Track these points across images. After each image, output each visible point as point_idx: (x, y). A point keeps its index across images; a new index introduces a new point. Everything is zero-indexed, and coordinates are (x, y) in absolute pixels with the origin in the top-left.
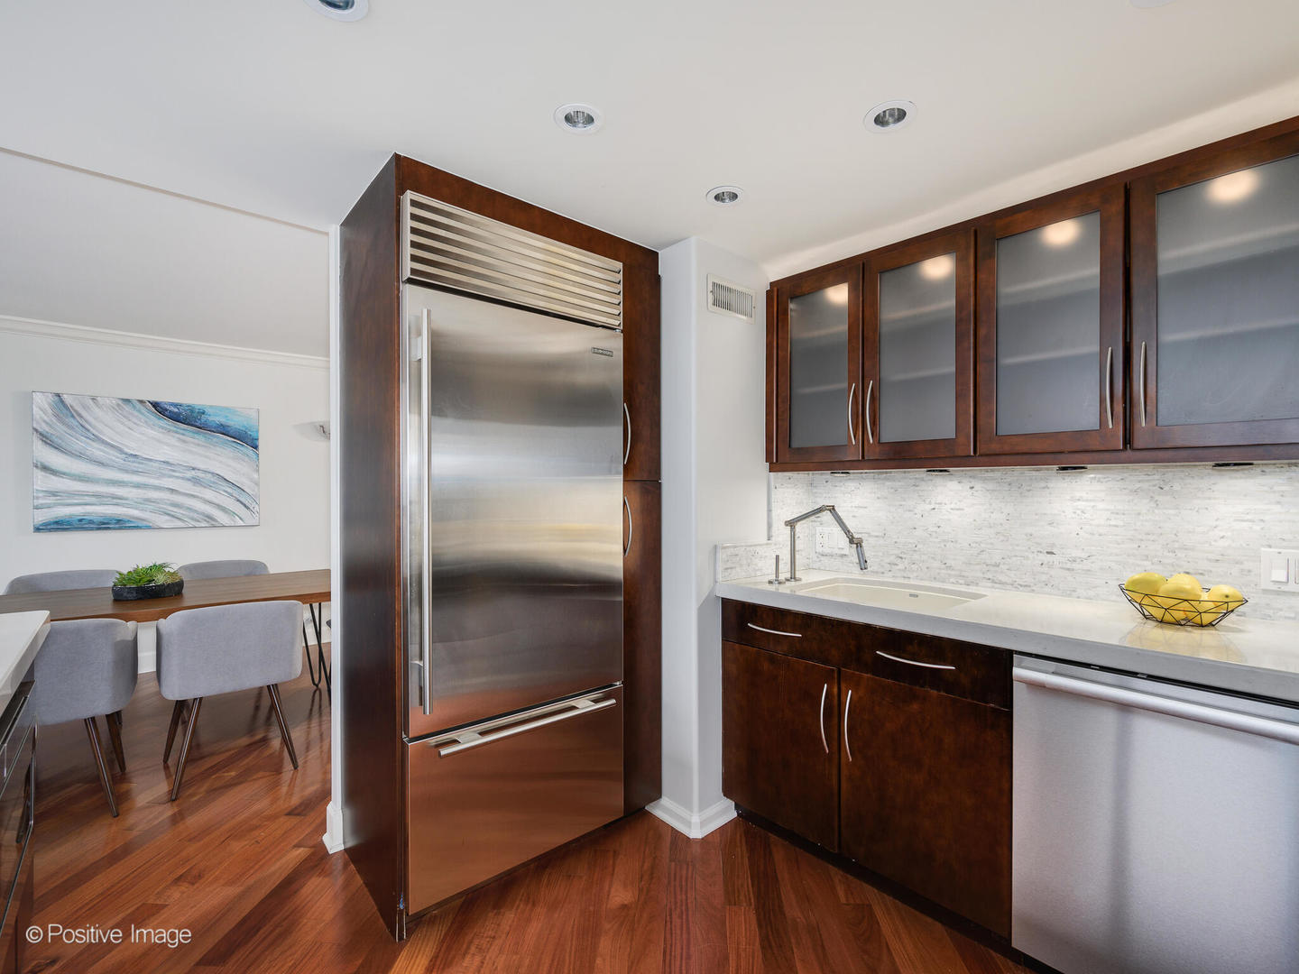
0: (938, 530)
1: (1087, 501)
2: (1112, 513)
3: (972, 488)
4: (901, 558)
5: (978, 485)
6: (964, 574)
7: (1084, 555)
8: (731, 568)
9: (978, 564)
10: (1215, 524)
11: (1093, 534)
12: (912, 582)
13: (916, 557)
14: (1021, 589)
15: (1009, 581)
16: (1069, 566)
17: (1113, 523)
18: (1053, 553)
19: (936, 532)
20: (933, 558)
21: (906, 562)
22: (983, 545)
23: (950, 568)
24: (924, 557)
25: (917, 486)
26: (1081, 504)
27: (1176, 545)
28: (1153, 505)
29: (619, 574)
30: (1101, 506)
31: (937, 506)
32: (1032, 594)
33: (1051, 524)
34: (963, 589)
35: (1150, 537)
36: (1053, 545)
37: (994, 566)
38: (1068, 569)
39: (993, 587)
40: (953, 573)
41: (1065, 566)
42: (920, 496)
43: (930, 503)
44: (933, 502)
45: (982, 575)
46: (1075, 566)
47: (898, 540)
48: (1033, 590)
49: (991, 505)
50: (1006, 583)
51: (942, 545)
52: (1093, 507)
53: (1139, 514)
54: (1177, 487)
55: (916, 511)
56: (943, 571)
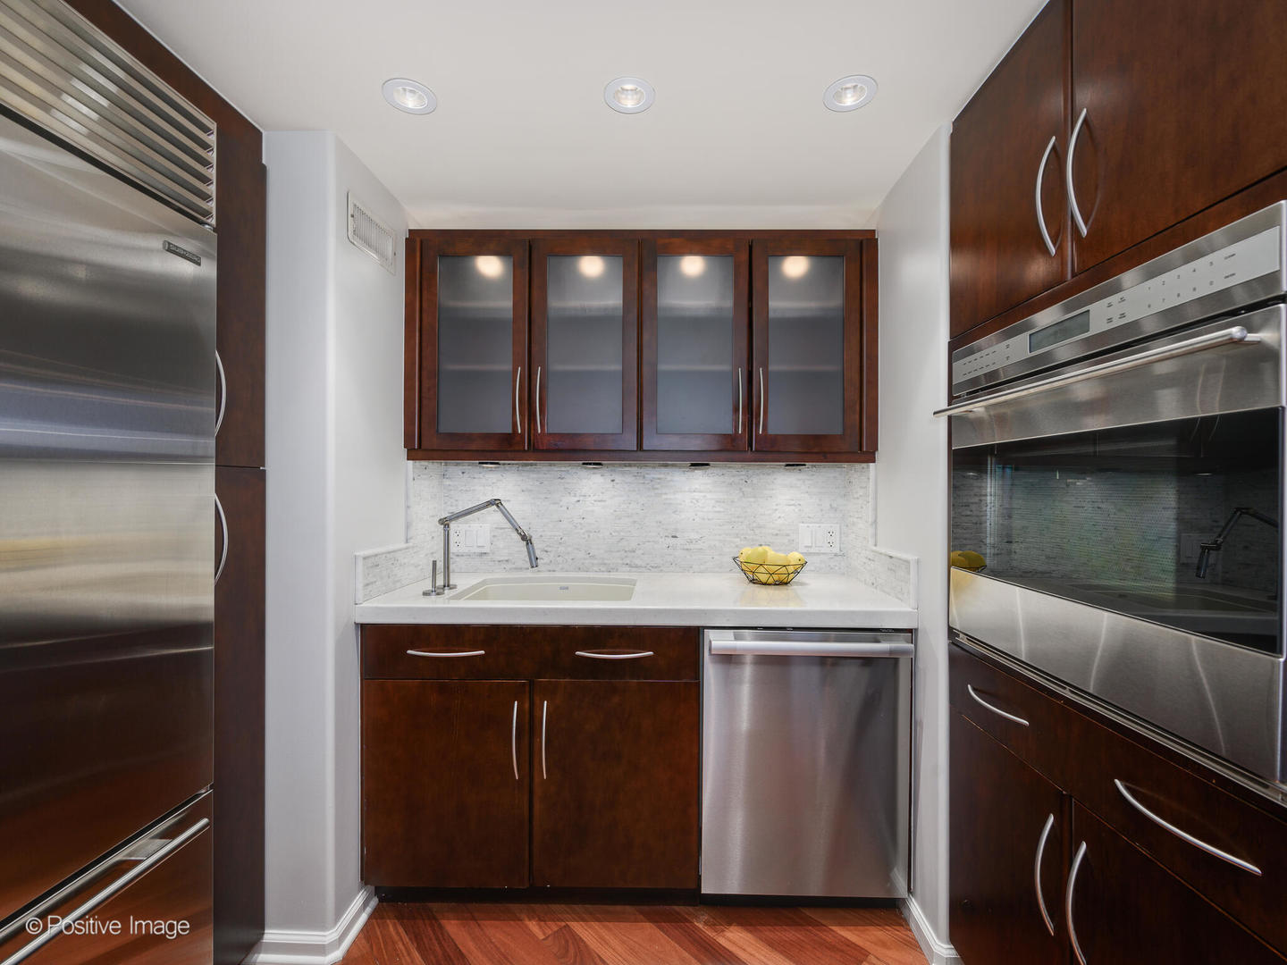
0: (582, 522)
1: (700, 492)
2: (717, 502)
3: (613, 481)
4: (547, 552)
5: (618, 478)
6: (606, 561)
7: (697, 537)
8: (372, 583)
9: (618, 551)
10: (775, 507)
11: (704, 519)
12: (557, 574)
13: (562, 549)
14: (653, 570)
15: (644, 565)
16: (688, 547)
17: (717, 509)
18: (676, 537)
19: (581, 524)
20: (577, 549)
21: (552, 555)
22: (622, 534)
23: (593, 557)
24: (570, 549)
25: (563, 478)
26: (696, 495)
27: (755, 525)
28: (741, 494)
29: (210, 615)
30: (709, 496)
31: (581, 498)
32: (661, 574)
33: (674, 512)
34: (606, 575)
35: (740, 520)
36: (676, 530)
37: (631, 552)
38: (687, 549)
39: (630, 571)
40: (596, 562)
41: (685, 547)
42: (565, 488)
43: (575, 496)
44: (578, 495)
45: (621, 562)
46: (692, 546)
47: (543, 534)
48: (661, 570)
49: (629, 496)
50: (641, 567)
51: (586, 536)
52: (705, 496)
53: (733, 502)
54: (755, 481)
55: (561, 503)
56: (587, 561)
